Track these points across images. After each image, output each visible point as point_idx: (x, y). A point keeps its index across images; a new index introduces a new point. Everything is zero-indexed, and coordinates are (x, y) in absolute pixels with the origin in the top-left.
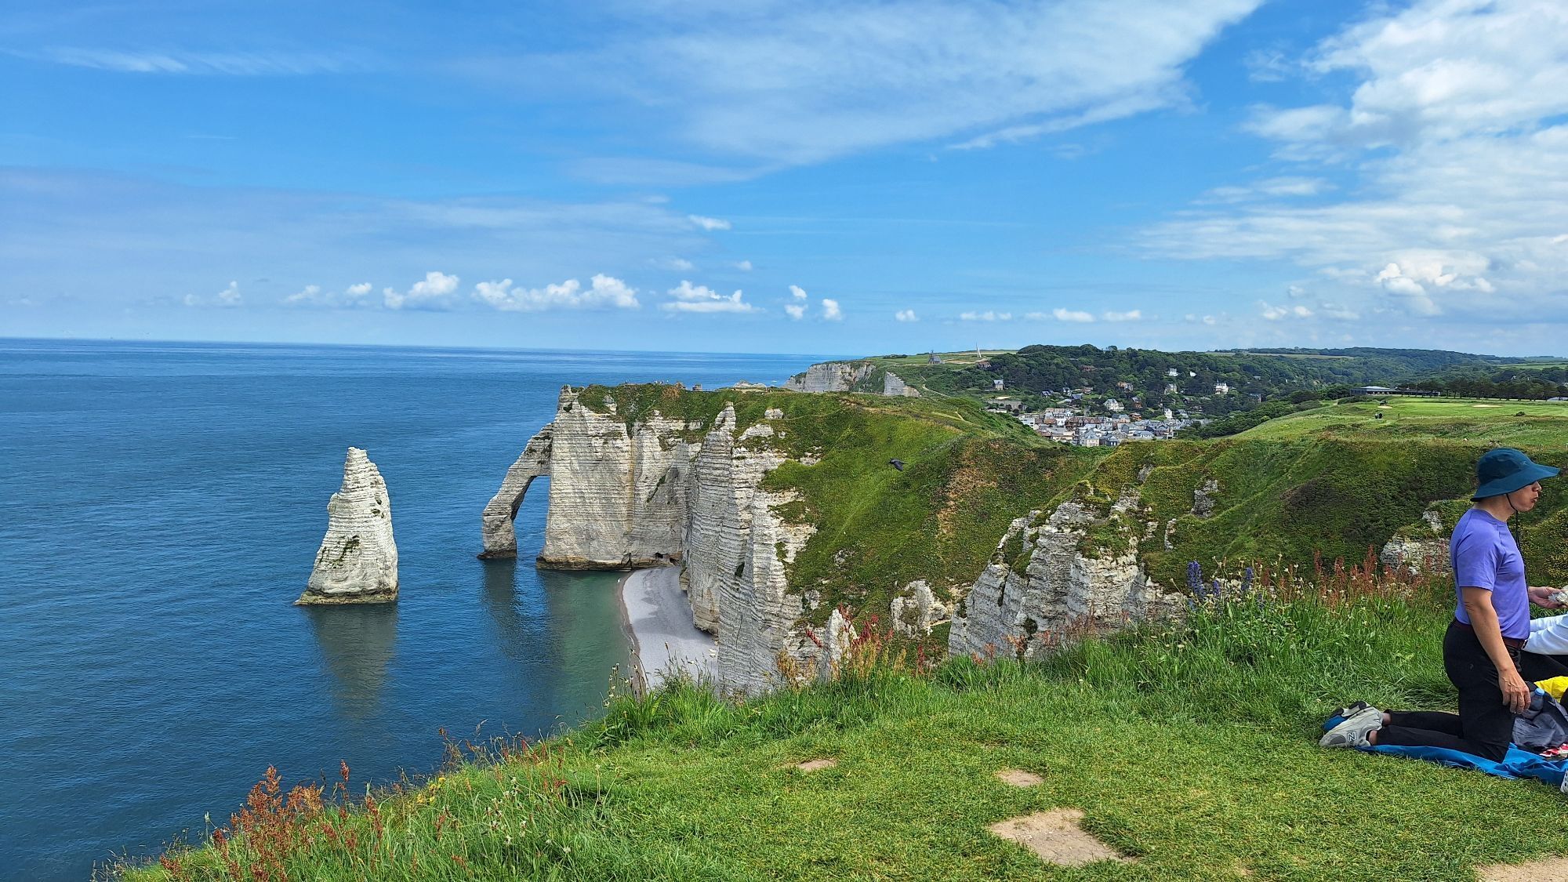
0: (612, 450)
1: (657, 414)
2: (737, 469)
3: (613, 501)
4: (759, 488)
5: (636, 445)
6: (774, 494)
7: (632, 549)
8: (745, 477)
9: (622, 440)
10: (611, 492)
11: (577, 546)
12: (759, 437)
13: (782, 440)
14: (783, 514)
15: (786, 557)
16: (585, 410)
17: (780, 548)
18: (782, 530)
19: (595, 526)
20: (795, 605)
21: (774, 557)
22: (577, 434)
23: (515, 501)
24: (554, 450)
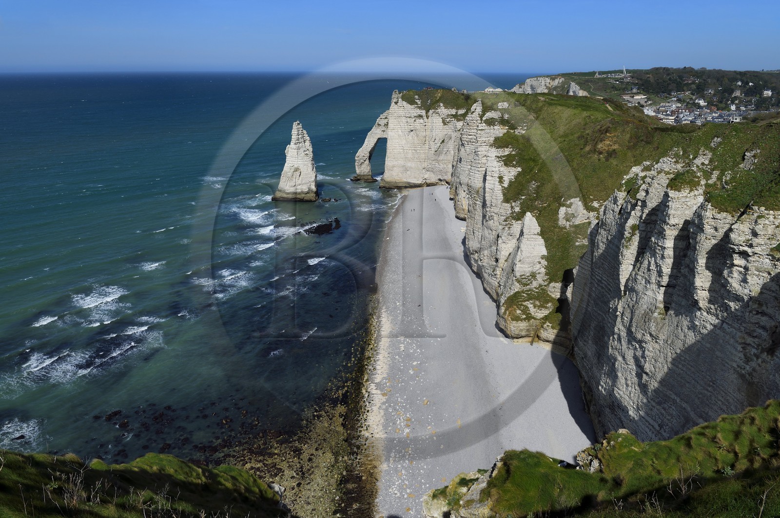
0: (418, 125)
1: (442, 106)
2: (480, 135)
3: (418, 151)
4: (491, 146)
5: (430, 122)
6: (499, 150)
7: (426, 176)
8: (484, 139)
9: (423, 119)
10: (417, 146)
11: (400, 174)
12: (493, 118)
13: (505, 120)
14: (503, 161)
15: (503, 183)
16: (405, 103)
17: (501, 179)
18: (502, 169)
19: (409, 164)
20: (506, 209)
21: (497, 183)
22: (401, 116)
23: (371, 150)
24: (389, 124)
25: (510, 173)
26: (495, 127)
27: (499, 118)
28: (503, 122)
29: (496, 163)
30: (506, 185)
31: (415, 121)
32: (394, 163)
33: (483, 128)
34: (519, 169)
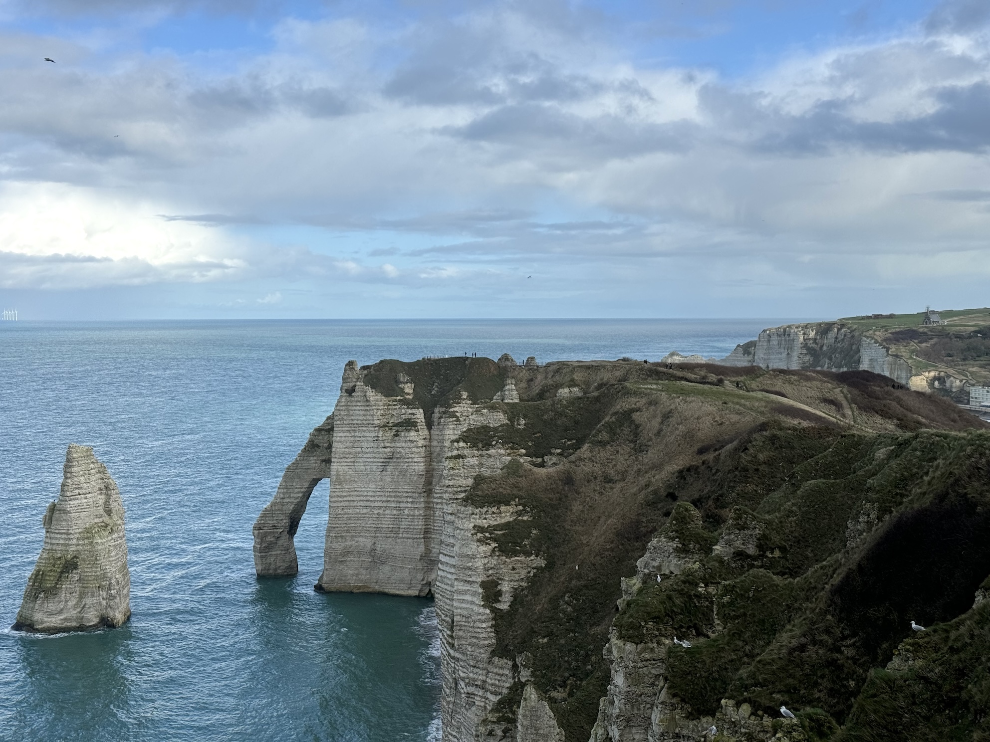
0: (404, 445)
1: (465, 397)
4: (464, 501)
6: (485, 509)
9: (418, 431)
10: (405, 500)
11: (364, 572)
12: (485, 427)
13: (519, 430)
14: (495, 540)
15: (498, 601)
16: (371, 394)
17: (491, 592)
18: (493, 562)
19: (385, 546)
21: (478, 600)
22: (362, 425)
23: (294, 511)
24: (334, 445)
26: (492, 451)
27: (501, 426)
28: (512, 437)
29: (474, 545)
30: (504, 606)
31: (396, 435)
32: (349, 543)
33: (461, 453)
34: (540, 561)
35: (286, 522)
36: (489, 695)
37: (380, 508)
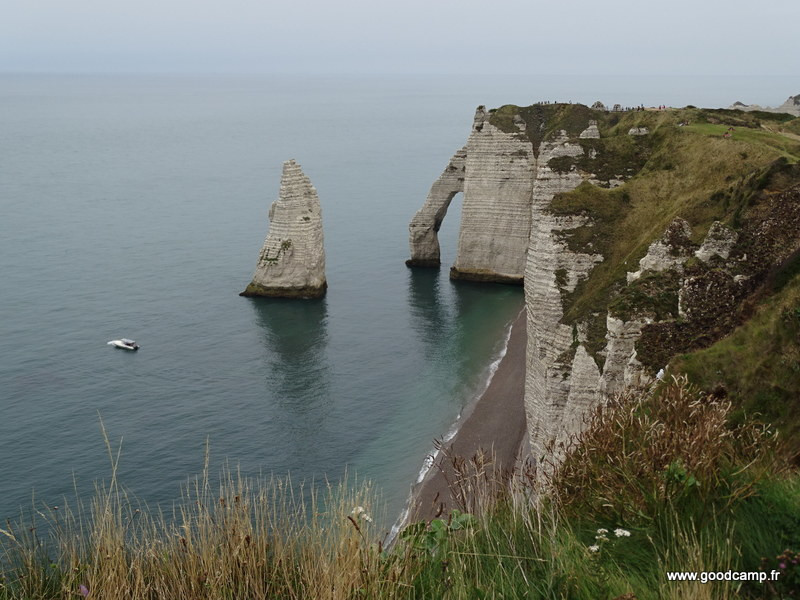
0: (518, 169)
1: (563, 134)
4: (546, 211)
6: (561, 218)
9: (527, 159)
10: (516, 209)
12: (566, 157)
13: (592, 160)
14: (567, 240)
15: (566, 285)
16: (494, 129)
17: (561, 277)
18: (564, 256)
19: (500, 241)
20: (563, 337)
21: (552, 284)
22: (487, 153)
23: (438, 214)
24: (467, 167)
25: (579, 266)
26: (570, 175)
27: (578, 156)
28: (584, 164)
29: (551, 243)
30: (570, 287)
31: (512, 162)
32: (475, 239)
33: (546, 176)
34: (600, 258)
35: (432, 222)
36: (556, 350)
37: (498, 214)
